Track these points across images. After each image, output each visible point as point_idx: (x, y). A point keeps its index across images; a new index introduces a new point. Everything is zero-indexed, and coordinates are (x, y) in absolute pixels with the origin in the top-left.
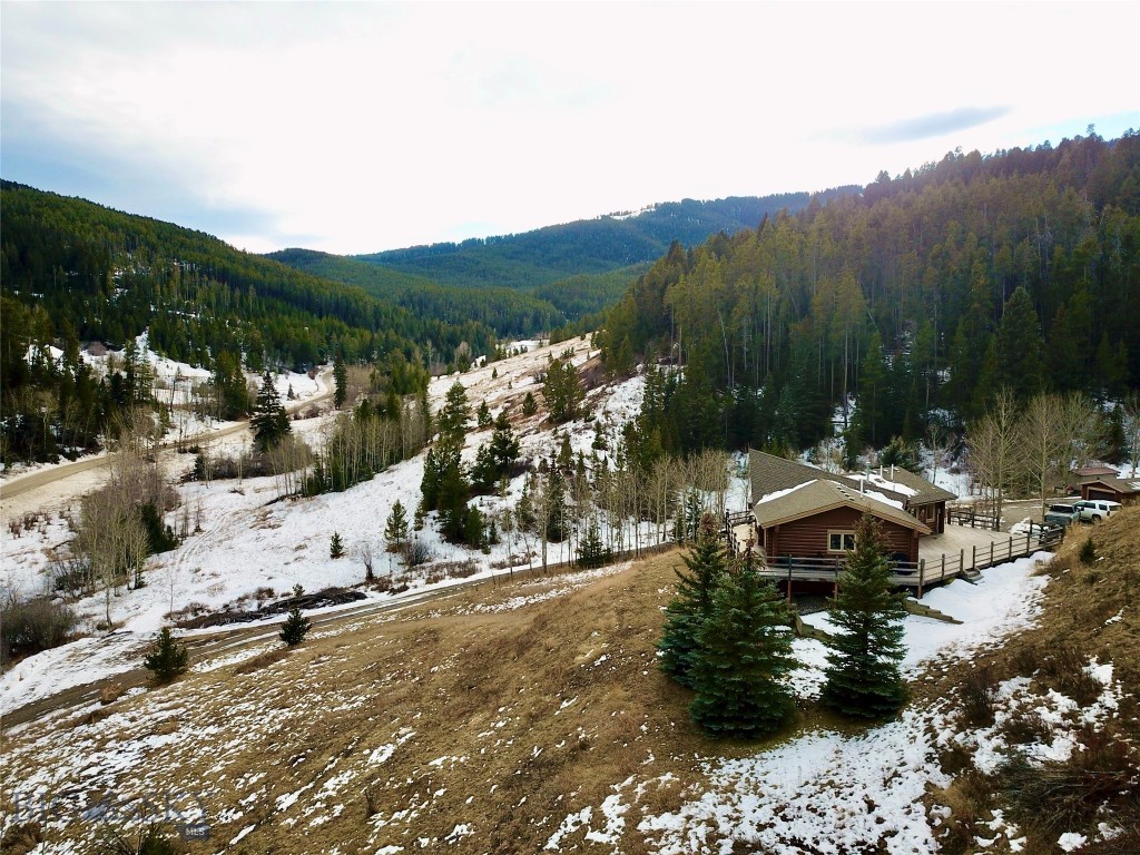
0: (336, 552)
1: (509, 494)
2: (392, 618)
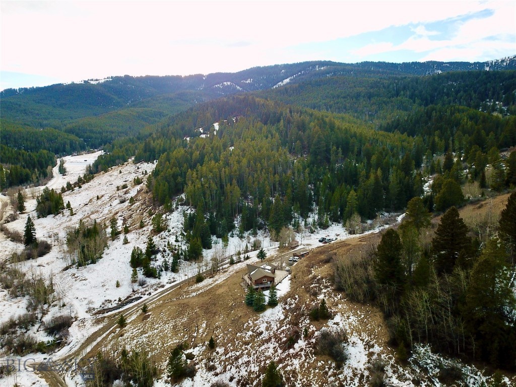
0: (118, 285)
1: (157, 260)
2: (161, 302)
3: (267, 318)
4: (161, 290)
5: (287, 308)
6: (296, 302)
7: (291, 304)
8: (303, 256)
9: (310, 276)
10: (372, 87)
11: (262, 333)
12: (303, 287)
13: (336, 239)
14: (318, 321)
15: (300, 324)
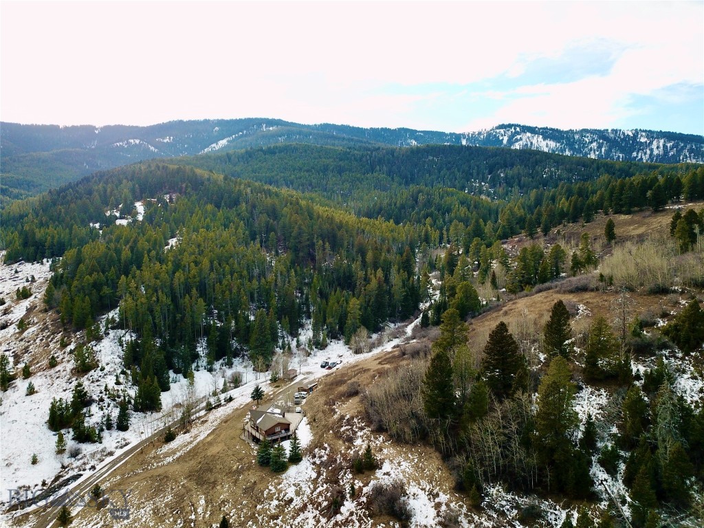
0: (35, 461)
1: (92, 415)
2: (118, 477)
3: (294, 480)
4: (109, 459)
5: (318, 462)
6: (327, 452)
7: (320, 457)
8: (311, 389)
9: (335, 416)
10: (341, 160)
11: (291, 500)
12: (331, 432)
13: (341, 362)
14: (363, 473)
15: (341, 481)
